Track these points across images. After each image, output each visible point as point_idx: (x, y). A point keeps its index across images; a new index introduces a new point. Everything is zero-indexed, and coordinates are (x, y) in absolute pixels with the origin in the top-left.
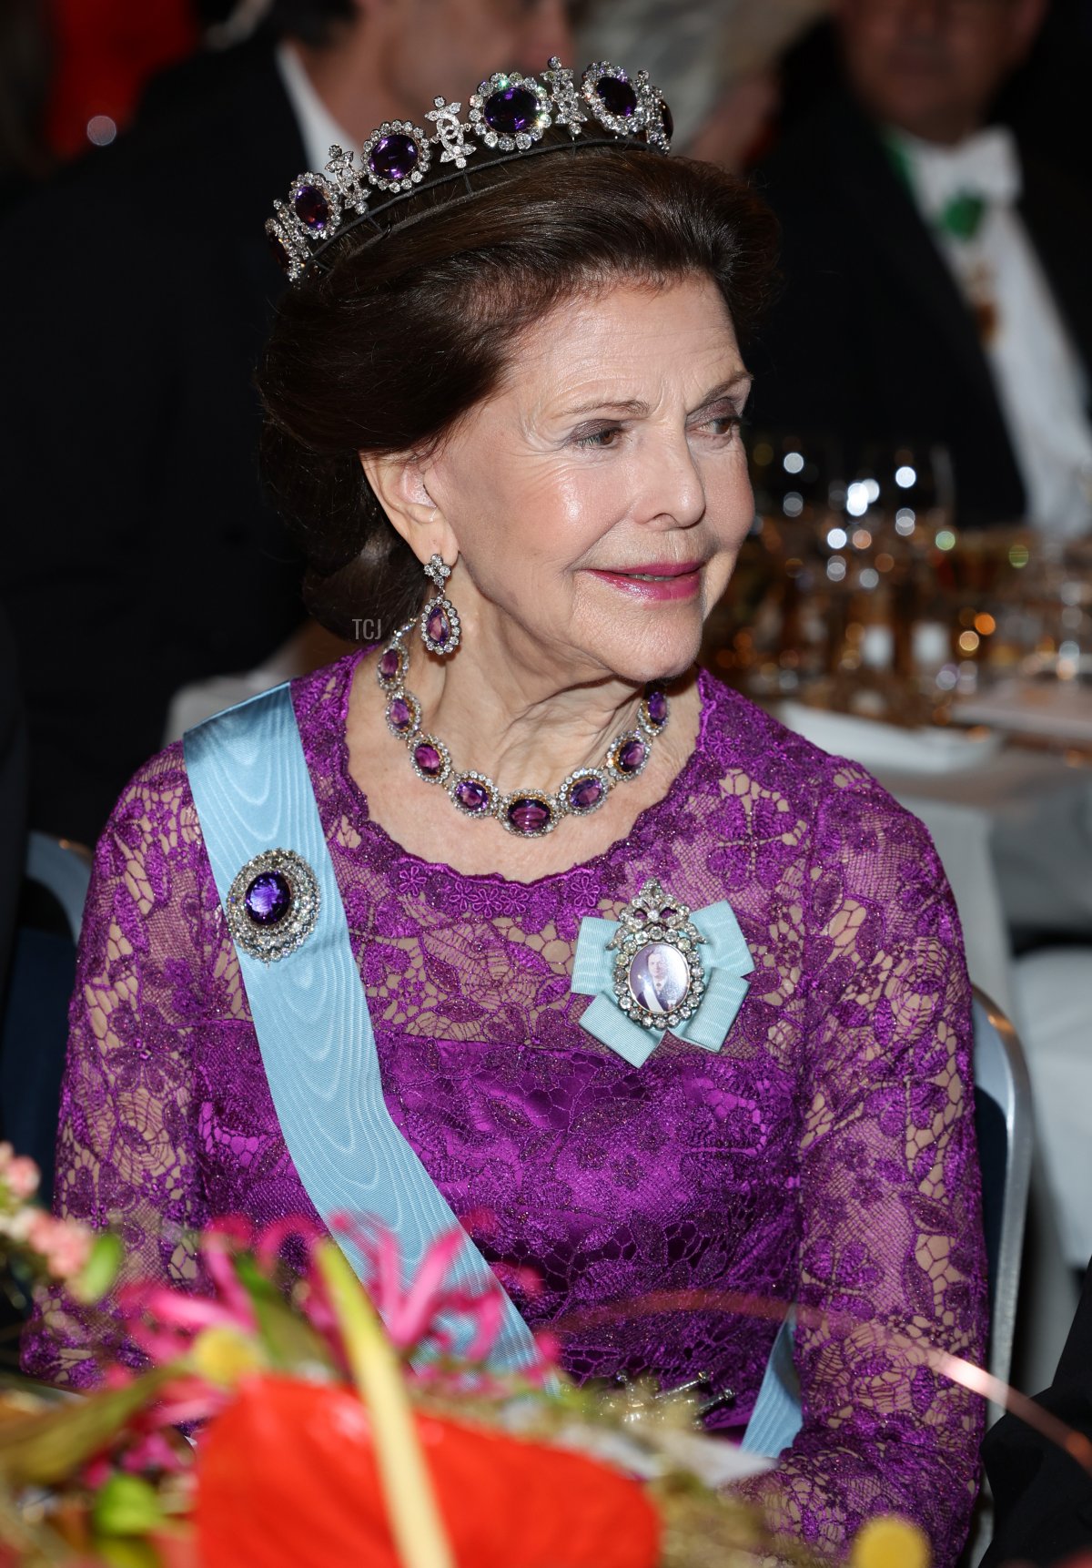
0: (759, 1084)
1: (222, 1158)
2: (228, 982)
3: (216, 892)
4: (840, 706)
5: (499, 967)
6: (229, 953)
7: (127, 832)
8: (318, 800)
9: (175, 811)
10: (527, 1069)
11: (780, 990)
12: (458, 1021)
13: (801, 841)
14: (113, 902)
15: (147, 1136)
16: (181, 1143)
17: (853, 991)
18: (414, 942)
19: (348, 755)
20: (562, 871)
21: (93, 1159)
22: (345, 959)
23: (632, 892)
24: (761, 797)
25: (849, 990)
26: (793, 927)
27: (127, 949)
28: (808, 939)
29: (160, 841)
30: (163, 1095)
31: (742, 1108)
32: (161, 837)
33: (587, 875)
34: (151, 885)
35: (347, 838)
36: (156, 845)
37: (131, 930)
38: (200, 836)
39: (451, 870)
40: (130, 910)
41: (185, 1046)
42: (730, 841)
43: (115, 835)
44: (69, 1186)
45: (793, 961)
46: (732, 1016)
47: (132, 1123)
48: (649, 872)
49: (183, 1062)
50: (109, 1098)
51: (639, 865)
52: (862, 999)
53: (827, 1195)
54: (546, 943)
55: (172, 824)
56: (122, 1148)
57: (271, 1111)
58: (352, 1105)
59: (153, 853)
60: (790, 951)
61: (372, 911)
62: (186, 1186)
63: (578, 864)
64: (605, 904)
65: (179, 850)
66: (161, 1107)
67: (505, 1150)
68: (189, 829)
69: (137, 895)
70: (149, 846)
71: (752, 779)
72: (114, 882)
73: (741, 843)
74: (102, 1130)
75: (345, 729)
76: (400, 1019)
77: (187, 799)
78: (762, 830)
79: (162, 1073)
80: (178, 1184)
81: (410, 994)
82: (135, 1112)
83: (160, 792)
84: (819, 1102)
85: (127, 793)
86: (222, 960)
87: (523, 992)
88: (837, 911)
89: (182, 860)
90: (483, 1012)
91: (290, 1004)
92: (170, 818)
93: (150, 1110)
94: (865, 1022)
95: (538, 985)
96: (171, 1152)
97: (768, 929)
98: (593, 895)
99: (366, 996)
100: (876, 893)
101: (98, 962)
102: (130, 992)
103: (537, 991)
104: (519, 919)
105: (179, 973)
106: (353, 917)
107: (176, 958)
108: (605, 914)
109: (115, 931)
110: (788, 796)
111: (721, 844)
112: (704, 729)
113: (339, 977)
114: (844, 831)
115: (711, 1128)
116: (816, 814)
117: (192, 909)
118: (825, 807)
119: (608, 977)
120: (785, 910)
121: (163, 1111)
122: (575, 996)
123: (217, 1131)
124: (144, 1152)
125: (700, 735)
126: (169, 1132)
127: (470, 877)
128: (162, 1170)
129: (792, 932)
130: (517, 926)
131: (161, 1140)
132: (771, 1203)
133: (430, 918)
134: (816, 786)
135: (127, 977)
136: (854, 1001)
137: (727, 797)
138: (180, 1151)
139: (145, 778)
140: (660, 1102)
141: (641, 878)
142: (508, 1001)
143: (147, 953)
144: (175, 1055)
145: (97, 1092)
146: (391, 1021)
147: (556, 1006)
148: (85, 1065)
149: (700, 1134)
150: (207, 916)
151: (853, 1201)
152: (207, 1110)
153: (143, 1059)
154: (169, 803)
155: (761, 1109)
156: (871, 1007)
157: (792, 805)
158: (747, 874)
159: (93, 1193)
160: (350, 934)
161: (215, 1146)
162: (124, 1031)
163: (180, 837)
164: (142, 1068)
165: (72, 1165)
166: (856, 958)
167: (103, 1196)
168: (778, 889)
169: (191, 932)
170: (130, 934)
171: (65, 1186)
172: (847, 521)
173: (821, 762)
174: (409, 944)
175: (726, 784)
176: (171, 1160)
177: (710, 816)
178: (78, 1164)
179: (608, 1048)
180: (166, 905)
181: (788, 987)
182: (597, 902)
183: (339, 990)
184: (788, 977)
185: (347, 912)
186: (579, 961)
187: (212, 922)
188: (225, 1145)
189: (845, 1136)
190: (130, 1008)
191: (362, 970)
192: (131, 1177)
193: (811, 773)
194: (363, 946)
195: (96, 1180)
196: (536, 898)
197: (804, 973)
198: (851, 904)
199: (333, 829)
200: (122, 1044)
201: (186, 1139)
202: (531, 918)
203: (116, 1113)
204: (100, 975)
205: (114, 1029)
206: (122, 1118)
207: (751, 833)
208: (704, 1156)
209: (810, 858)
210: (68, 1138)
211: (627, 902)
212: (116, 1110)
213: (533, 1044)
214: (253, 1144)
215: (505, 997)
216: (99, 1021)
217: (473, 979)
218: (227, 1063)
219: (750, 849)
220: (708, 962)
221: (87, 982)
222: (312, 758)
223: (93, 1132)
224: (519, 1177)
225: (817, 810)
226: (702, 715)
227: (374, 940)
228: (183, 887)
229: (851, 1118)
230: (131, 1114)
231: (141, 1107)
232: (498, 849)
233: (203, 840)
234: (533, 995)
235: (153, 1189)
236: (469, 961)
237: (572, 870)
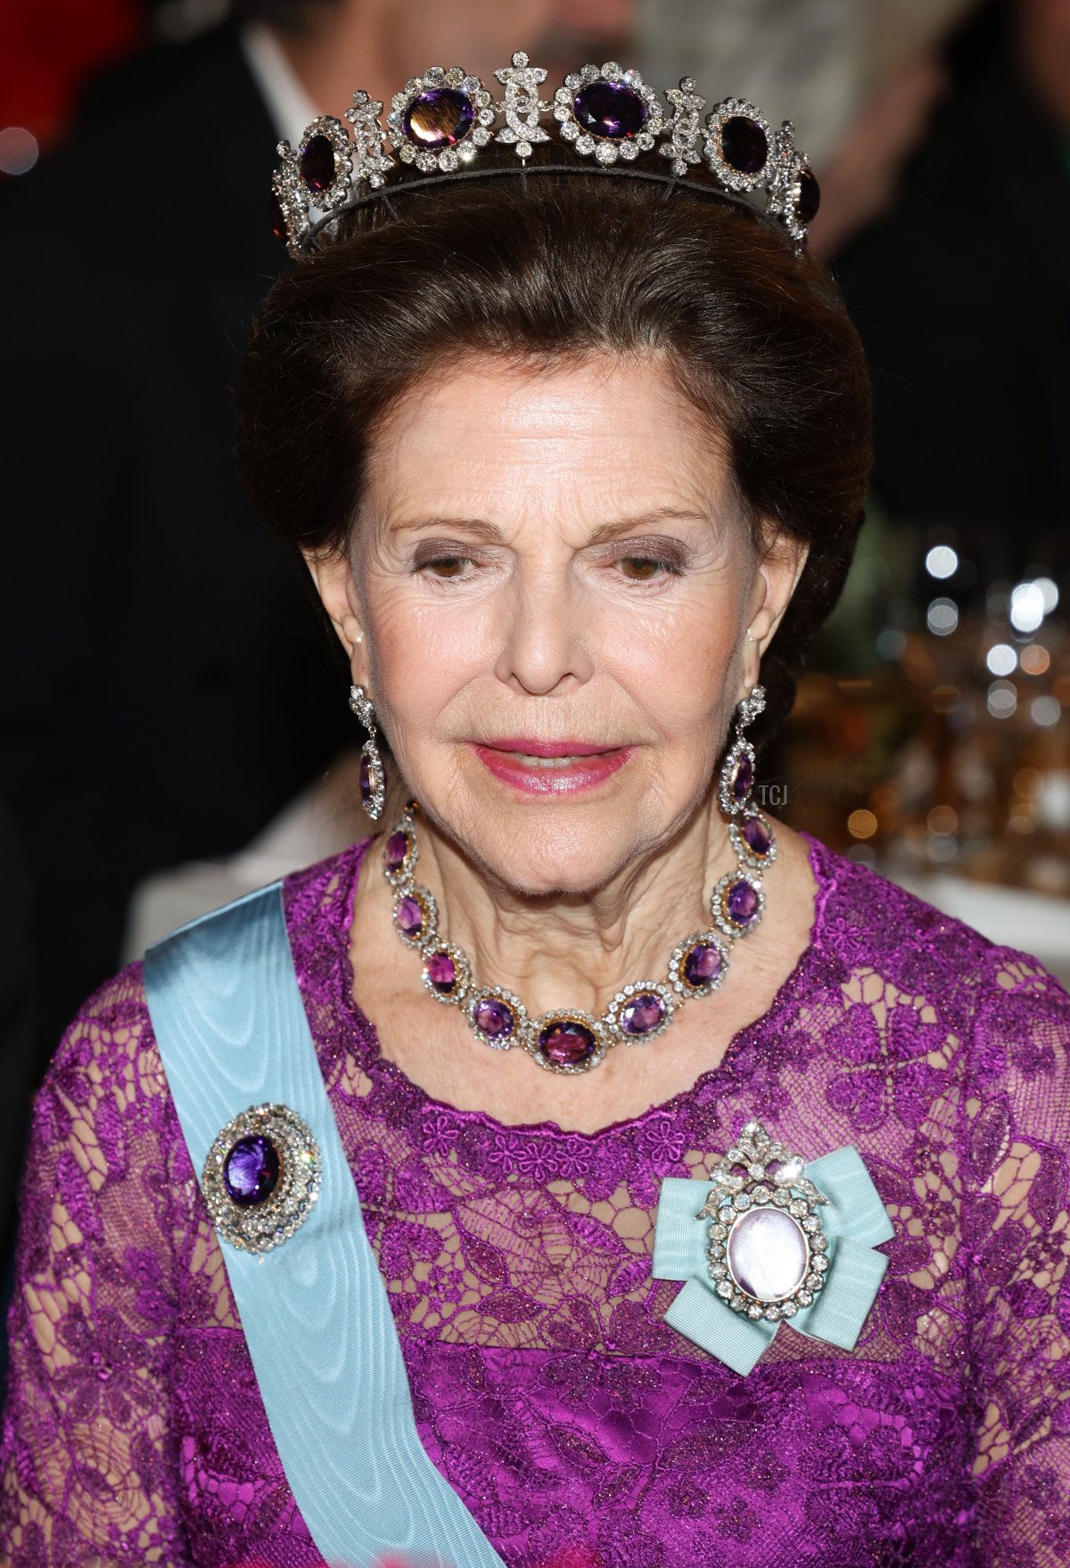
0: (908, 1393)
1: (209, 1510)
2: (209, 1278)
3: (189, 1159)
4: (1012, 878)
5: (558, 1246)
6: (207, 1240)
7: (69, 1080)
8: (315, 1036)
9: (132, 1056)
10: (601, 1384)
11: (931, 1267)
12: (508, 1320)
13: (953, 1063)
14: (57, 1175)
15: (112, 1479)
16: (157, 1487)
17: (1029, 1268)
18: (447, 1218)
19: (352, 976)
20: (635, 1116)
21: (43, 1512)
22: (358, 1245)
23: (727, 1140)
24: (899, 1004)
25: (1023, 1265)
26: (946, 1181)
27: (75, 1236)
28: (967, 1198)
29: (113, 1094)
30: (129, 1425)
31: (886, 1427)
32: (115, 1089)
33: (669, 1120)
34: (104, 1153)
35: (355, 1083)
36: (109, 1100)
37: (80, 1211)
38: (166, 1087)
39: (491, 1120)
40: (79, 1186)
41: (156, 1360)
42: (857, 1065)
43: (57, 1087)
44: (15, 1548)
45: (948, 1229)
46: (867, 1304)
47: (92, 1463)
48: (749, 1112)
49: (154, 1381)
50: (61, 1432)
51: (736, 1103)
52: (1041, 1280)
53: (1010, 1540)
54: (618, 1213)
55: (128, 1072)
56: (79, 1496)
57: (271, 1448)
58: (375, 1439)
59: (106, 1110)
60: (942, 1214)
61: (390, 1178)
62: (165, 1544)
63: (656, 1106)
64: (693, 1157)
65: (138, 1106)
66: (128, 1442)
67: (575, 1491)
68: (151, 1079)
69: (86, 1165)
70: (99, 1100)
71: (887, 980)
72: (57, 1149)
73: (873, 1066)
74: (54, 1473)
75: (349, 942)
76: (433, 1321)
77: (148, 1040)
78: (901, 1049)
79: (127, 1397)
80: (155, 1541)
81: (444, 1287)
82: (95, 1449)
83: (112, 1031)
84: (993, 1414)
85: (71, 1031)
86: (200, 1248)
87: (590, 1279)
88: (1003, 1159)
89: (141, 1120)
90: (542, 1307)
91: (290, 1308)
92: (125, 1065)
93: (114, 1446)
94: (1045, 1309)
95: (610, 1269)
96: (144, 1500)
97: (911, 1184)
98: (676, 1145)
99: (389, 1293)
100: (1054, 1132)
101: (41, 1253)
102: (81, 1292)
103: (609, 1280)
104: (581, 1183)
105: (142, 1265)
106: (366, 1187)
107: (140, 1247)
108: (693, 1170)
109: (60, 1213)
110: (936, 1002)
111: (845, 1070)
112: (821, 918)
113: (352, 1270)
114: (1012, 1047)
115: (846, 1455)
116: (973, 1026)
117: (156, 1182)
118: (984, 1017)
119: (701, 1255)
120: (934, 1158)
121: (131, 1447)
122: (659, 1283)
123: (202, 1475)
124: (108, 1500)
125: (816, 925)
126: (139, 1473)
127: (514, 1128)
128: (133, 1524)
129: (945, 1189)
130: (578, 1190)
131: (129, 1484)
132: (935, 1548)
133: (465, 1185)
134: (973, 988)
135: (77, 1273)
136: (1030, 1282)
137: (853, 1007)
138: (156, 1498)
139: (94, 1012)
140: (777, 1424)
141: (739, 1120)
142: (573, 1292)
143: (101, 1241)
144: (143, 1373)
145: (46, 1424)
146: (420, 1325)
147: (634, 1298)
148: (29, 1388)
149: (830, 1466)
150: (176, 1193)
151: (1044, 1548)
152: (189, 1447)
153: (101, 1380)
154: (124, 1045)
155: (914, 1427)
156: (1053, 1290)
157: (940, 1014)
158: (882, 1108)
159: (45, 1556)
160: (363, 1210)
161: (200, 1495)
162: (77, 1344)
163: (138, 1089)
164: (102, 1392)
165: (17, 1521)
166: (1029, 1221)
167: (58, 1559)
168: (923, 1129)
169: (156, 1213)
170: (77, 1217)
171: (10, 1549)
172: (1013, 637)
173: (980, 955)
174: (439, 1222)
175: (851, 989)
176: (143, 1511)
177: (828, 1035)
178: (25, 1519)
179: (705, 1351)
180: (123, 1178)
181: (941, 1263)
182: (682, 1155)
183: (352, 1286)
184: (942, 1250)
185: (357, 1183)
186: (662, 1237)
187: (182, 1200)
188: (211, 1494)
189: (1028, 1462)
190: (81, 1313)
191: (381, 1258)
192: (93, 1534)
193: (966, 969)
194: (382, 1225)
195: (48, 1539)
196: (601, 1153)
197: (961, 1244)
198: (1020, 1149)
199: (336, 1073)
200: (75, 1360)
201: (162, 1483)
202: (597, 1180)
203: (72, 1453)
204: (43, 1271)
205: (64, 1341)
206: (79, 1456)
207: (885, 1053)
208: (837, 1494)
209: (965, 1086)
210: (12, 1486)
211: (724, 1154)
212: (72, 1445)
213: (608, 1349)
214: (247, 1491)
215: (567, 1287)
216: (45, 1332)
217: (526, 1266)
218: (211, 1385)
219: (881, 1076)
220: (833, 1230)
221: (28, 1281)
222: (306, 981)
223: (42, 1477)
224: (593, 1527)
225: (973, 1020)
226: (817, 899)
227: (394, 1217)
228: (144, 1155)
229: (1035, 1437)
230: (89, 1451)
231: (101, 1441)
232: (537, 1089)
233: (169, 1092)
234: (604, 1283)
235: (122, 1548)
236: (519, 1240)
237: (648, 1114)
